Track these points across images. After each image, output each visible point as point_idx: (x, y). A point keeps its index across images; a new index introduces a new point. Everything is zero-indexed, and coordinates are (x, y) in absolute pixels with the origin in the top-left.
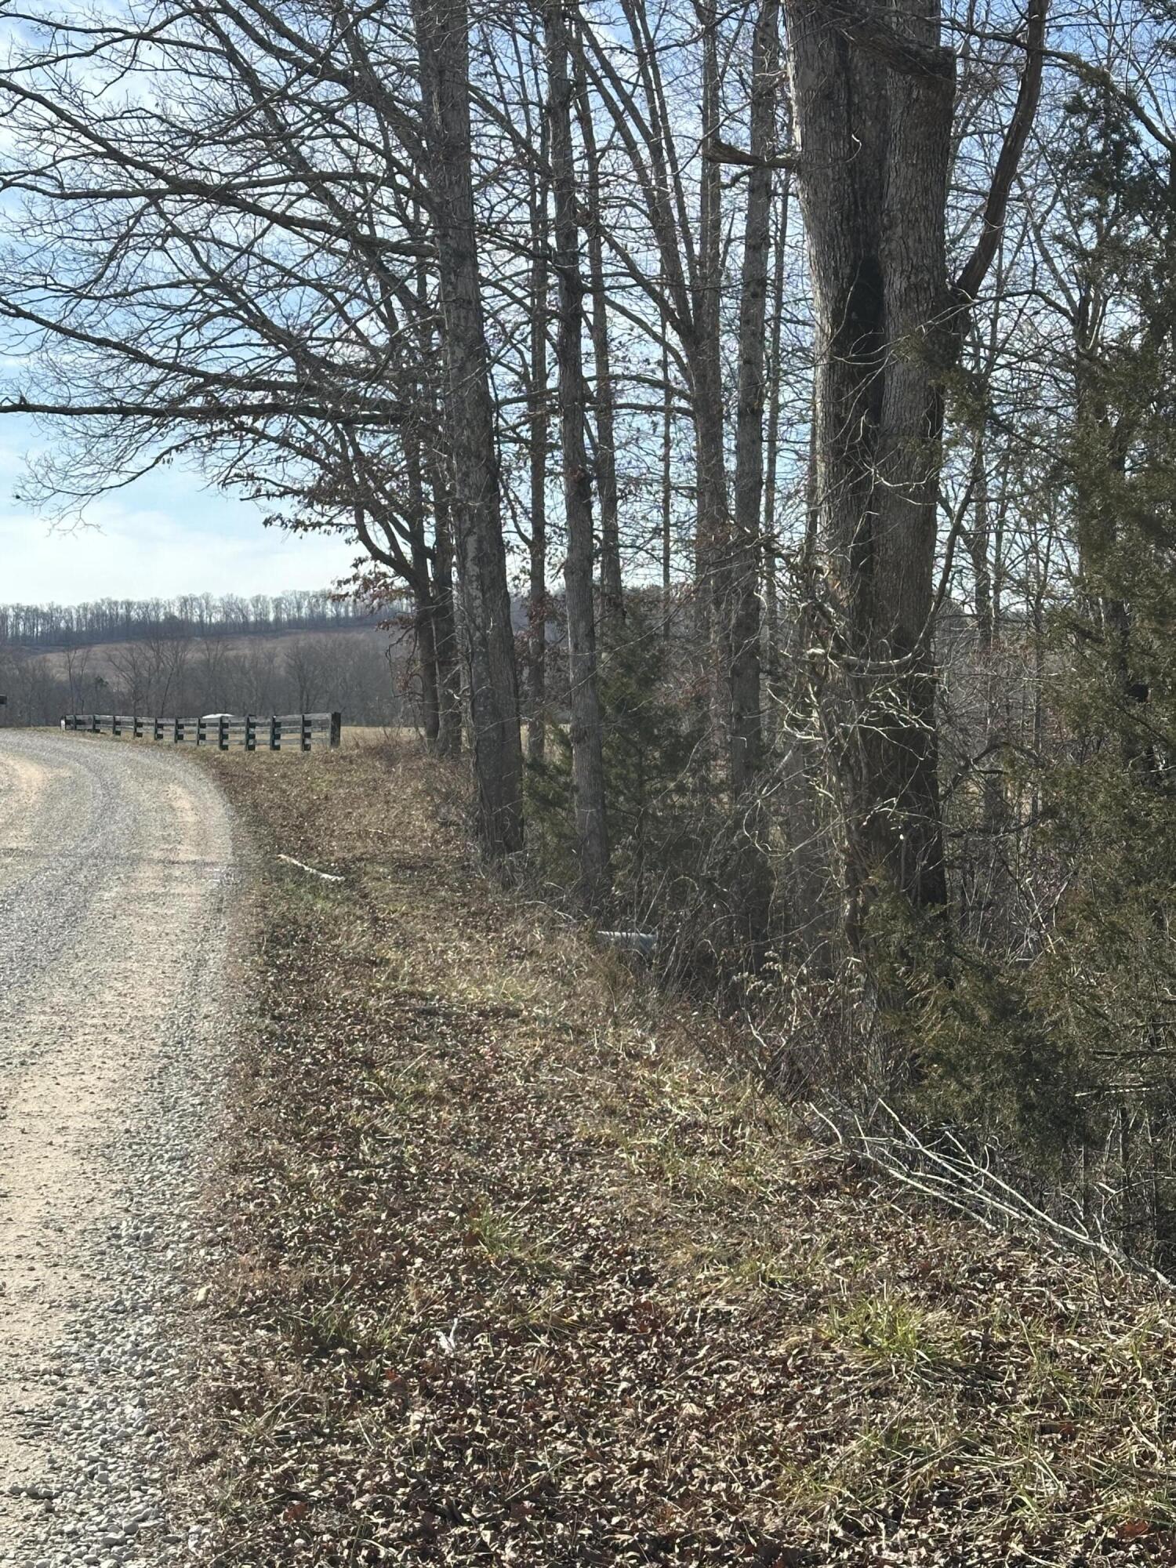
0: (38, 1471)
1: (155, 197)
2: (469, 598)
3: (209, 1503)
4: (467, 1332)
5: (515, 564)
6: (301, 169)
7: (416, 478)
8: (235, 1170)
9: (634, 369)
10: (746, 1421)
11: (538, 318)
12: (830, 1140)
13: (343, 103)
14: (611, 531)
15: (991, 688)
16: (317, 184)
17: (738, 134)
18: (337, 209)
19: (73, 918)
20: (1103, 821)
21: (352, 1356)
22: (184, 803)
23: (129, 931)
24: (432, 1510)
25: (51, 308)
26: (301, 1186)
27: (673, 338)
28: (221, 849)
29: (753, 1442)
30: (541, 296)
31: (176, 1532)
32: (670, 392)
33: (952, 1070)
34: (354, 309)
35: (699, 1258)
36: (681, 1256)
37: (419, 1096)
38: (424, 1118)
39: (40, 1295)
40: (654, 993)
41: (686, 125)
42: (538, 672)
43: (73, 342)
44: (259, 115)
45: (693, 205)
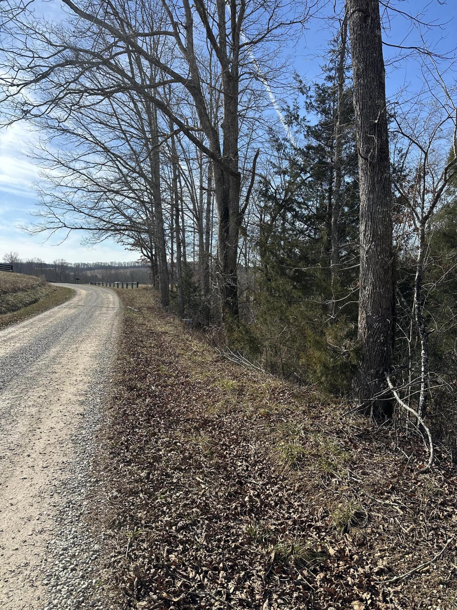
0: (82, 410)
1: (105, 192)
2: (160, 263)
3: (111, 415)
4: (157, 386)
5: (168, 257)
6: (131, 188)
7: (151, 242)
8: (118, 360)
9: (188, 225)
10: (203, 399)
11: (172, 215)
12: (219, 353)
13: (138, 177)
14: (185, 252)
15: (247, 279)
16: (133, 191)
17: (205, 185)
18: (137, 196)
19: (91, 317)
20: (263, 301)
21: (137, 390)
22: (111, 297)
23: (101, 319)
24: (150, 415)
25: (87, 211)
26: (129, 362)
27: (195, 220)
28: (117, 305)
29: (204, 403)
30: (173, 212)
31: (105, 420)
32: (195, 229)
33: (239, 342)
34: (140, 213)
35: (196, 373)
36: (193, 373)
37: (150, 347)
38: (151, 351)
39: (83, 381)
40: (191, 329)
41: (197, 183)
42: (172, 275)
43: (91, 217)
44: (123, 179)
45: (198, 196)
